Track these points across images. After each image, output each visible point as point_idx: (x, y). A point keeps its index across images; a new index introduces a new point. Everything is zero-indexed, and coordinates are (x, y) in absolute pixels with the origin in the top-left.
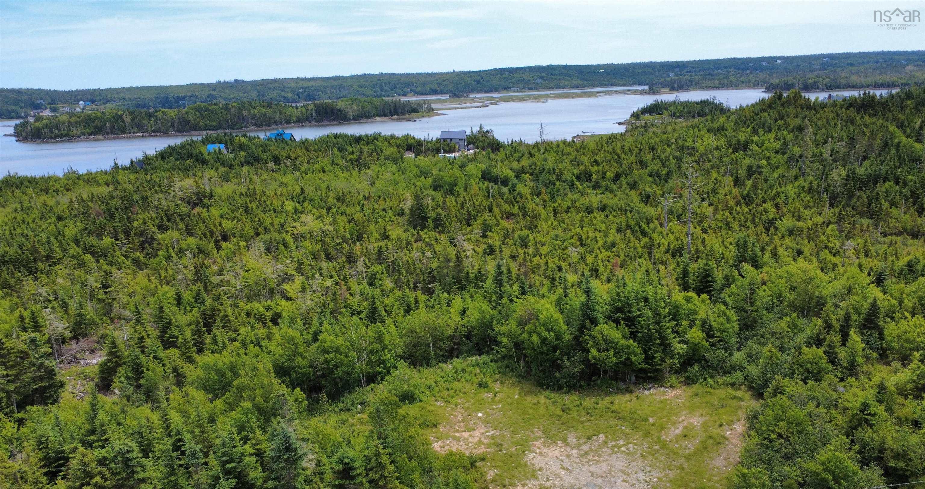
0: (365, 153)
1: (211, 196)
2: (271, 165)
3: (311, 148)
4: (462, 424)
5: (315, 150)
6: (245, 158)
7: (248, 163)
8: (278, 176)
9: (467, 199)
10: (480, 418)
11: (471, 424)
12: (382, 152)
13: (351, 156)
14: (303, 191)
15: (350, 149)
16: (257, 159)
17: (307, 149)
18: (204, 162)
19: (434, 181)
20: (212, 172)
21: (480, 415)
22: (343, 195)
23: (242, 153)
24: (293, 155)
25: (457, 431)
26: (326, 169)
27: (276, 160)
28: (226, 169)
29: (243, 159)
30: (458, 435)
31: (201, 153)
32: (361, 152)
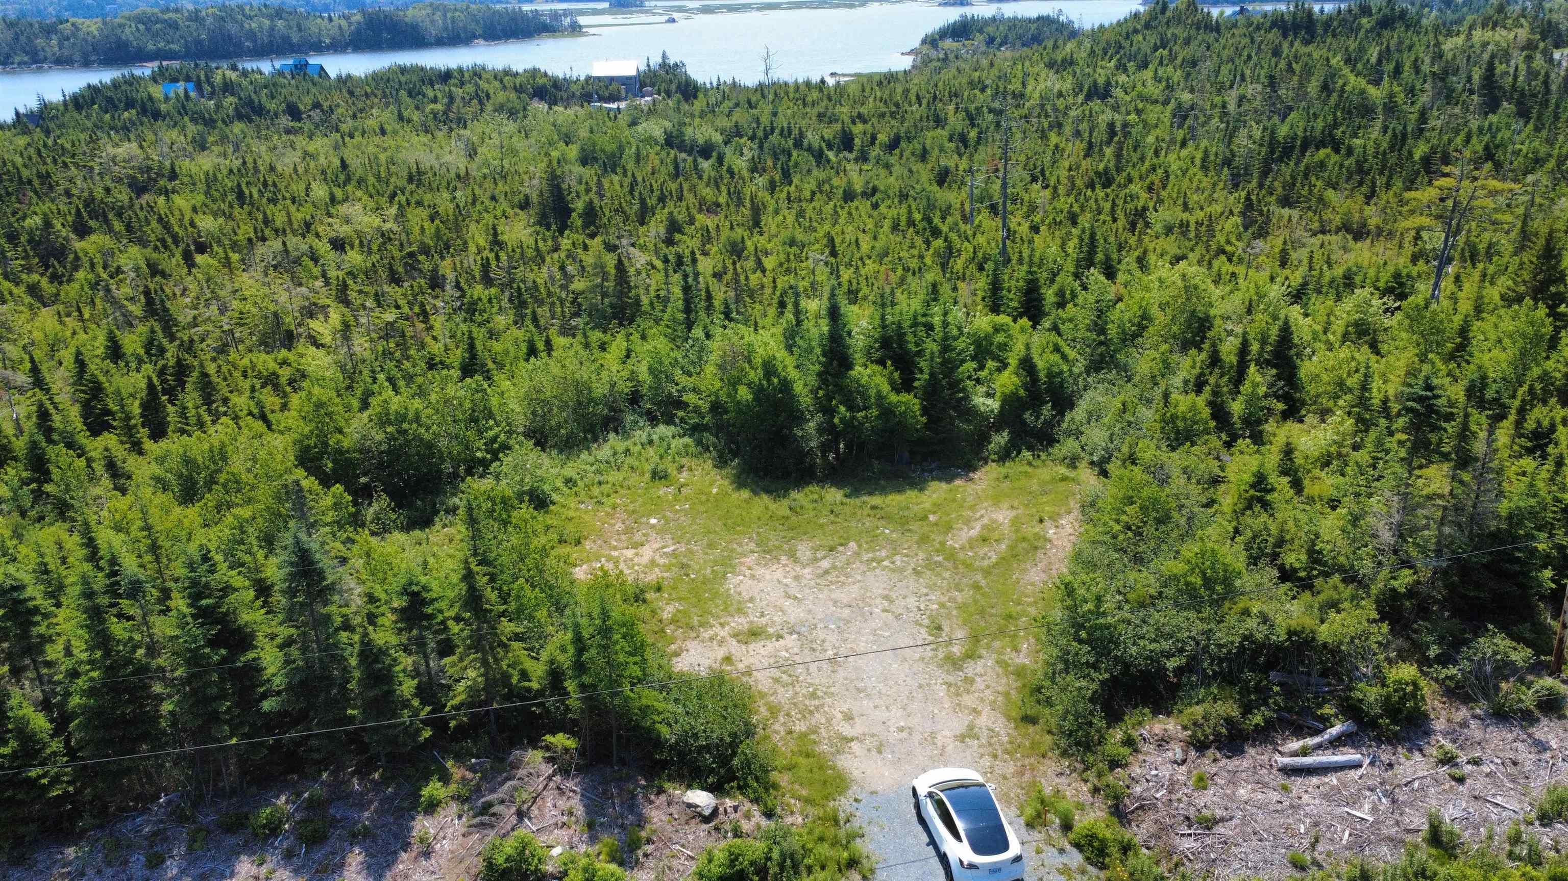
0: (458, 100)
1: (173, 176)
2: (285, 121)
3: (358, 91)
4: (623, 537)
5: (367, 95)
6: (236, 109)
7: (240, 116)
8: (300, 141)
9: (640, 179)
10: (653, 526)
11: (638, 537)
12: (488, 96)
13: (432, 106)
14: (344, 165)
15: (430, 93)
16: (260, 111)
17: (351, 93)
18: (157, 115)
19: (582, 150)
20: (174, 134)
21: (653, 521)
22: (419, 173)
23: (231, 99)
24: (325, 105)
25: (615, 548)
26: (388, 128)
27: (294, 112)
28: (200, 127)
29: (231, 111)
30: (615, 553)
31: (150, 98)
32: (451, 99)
